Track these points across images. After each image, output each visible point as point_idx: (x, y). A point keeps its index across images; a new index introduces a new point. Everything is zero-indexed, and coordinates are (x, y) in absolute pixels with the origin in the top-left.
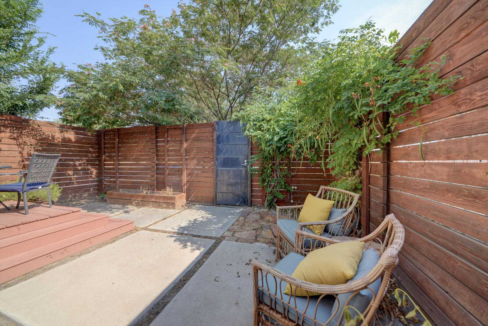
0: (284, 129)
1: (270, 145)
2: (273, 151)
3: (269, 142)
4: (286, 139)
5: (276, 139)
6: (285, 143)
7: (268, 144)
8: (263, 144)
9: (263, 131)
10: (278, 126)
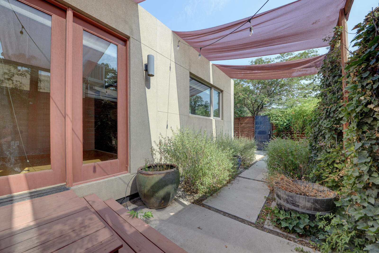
0: (289, 120)
1: (282, 126)
2: (284, 128)
3: (281, 125)
4: (289, 124)
5: (285, 124)
6: (289, 126)
7: (281, 126)
8: (279, 126)
9: (279, 121)
10: (286, 119)
